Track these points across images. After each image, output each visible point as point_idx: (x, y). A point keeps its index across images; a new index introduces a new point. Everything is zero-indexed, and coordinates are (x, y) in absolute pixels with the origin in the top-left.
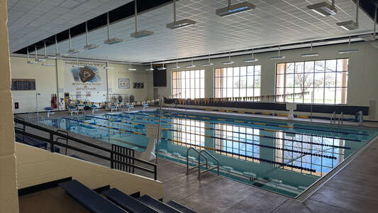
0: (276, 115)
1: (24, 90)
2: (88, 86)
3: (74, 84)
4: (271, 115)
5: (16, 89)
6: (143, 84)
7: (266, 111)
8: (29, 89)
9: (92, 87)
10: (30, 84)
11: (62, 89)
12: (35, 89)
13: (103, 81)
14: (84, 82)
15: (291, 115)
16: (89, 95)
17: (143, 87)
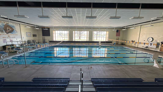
9: (13, 36)
13: (19, 33)
14: (7, 33)
17: (36, 36)
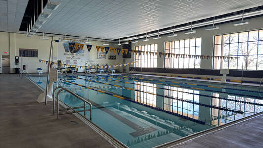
0: (212, 79)
1: (30, 56)
2: (76, 56)
3: (64, 54)
4: (209, 79)
5: (24, 56)
6: (115, 56)
7: (205, 76)
8: (33, 56)
9: (78, 57)
10: (34, 53)
11: (56, 57)
12: (37, 56)
13: (86, 53)
14: (72, 53)
15: (224, 79)
16: (75, 62)
17: (116, 58)
